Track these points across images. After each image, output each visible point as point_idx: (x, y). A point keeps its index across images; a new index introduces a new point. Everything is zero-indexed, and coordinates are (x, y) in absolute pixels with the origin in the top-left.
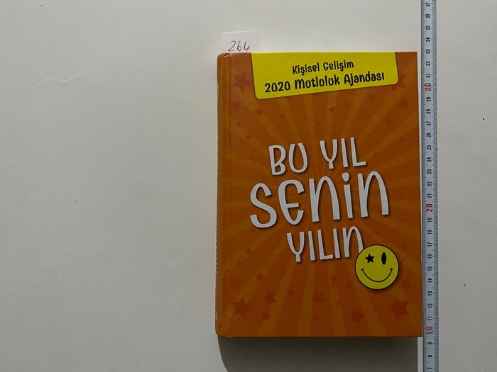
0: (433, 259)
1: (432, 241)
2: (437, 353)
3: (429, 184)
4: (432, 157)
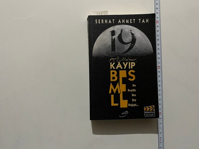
1: (160, 80)
2: (163, 122)
3: (159, 58)
4: (160, 48)
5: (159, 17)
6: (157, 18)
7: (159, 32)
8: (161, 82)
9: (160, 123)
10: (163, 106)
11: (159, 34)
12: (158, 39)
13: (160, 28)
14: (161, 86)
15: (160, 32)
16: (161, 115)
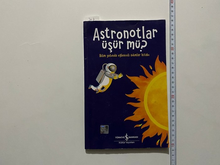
1: (174, 110)
2: (176, 154)
3: (173, 87)
4: (174, 76)
5: (174, 43)
6: (172, 44)
8: (174, 112)
9: (173, 155)
10: (176, 137)
11: (174, 62)
13: (175, 56)
14: (174, 117)
15: (175, 60)
16: (174, 147)
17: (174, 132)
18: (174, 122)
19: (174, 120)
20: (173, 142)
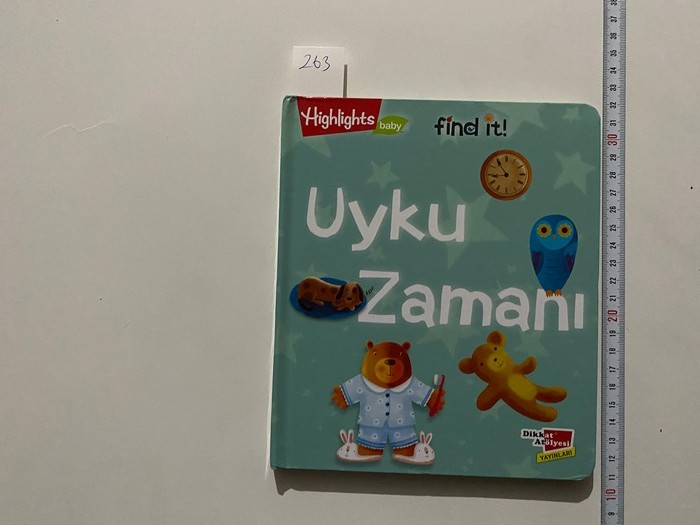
0: (616, 391)
1: (616, 365)
3: (613, 281)
4: (618, 242)
5: (618, 119)
6: (613, 124)
7: (618, 177)
8: (617, 374)
10: (622, 466)
11: (617, 188)
12: (613, 208)
13: (623, 165)
14: (618, 389)
15: (623, 181)
16: (616, 501)
17: (617, 445)
18: (617, 409)
19: (617, 401)
20: (613, 485)
